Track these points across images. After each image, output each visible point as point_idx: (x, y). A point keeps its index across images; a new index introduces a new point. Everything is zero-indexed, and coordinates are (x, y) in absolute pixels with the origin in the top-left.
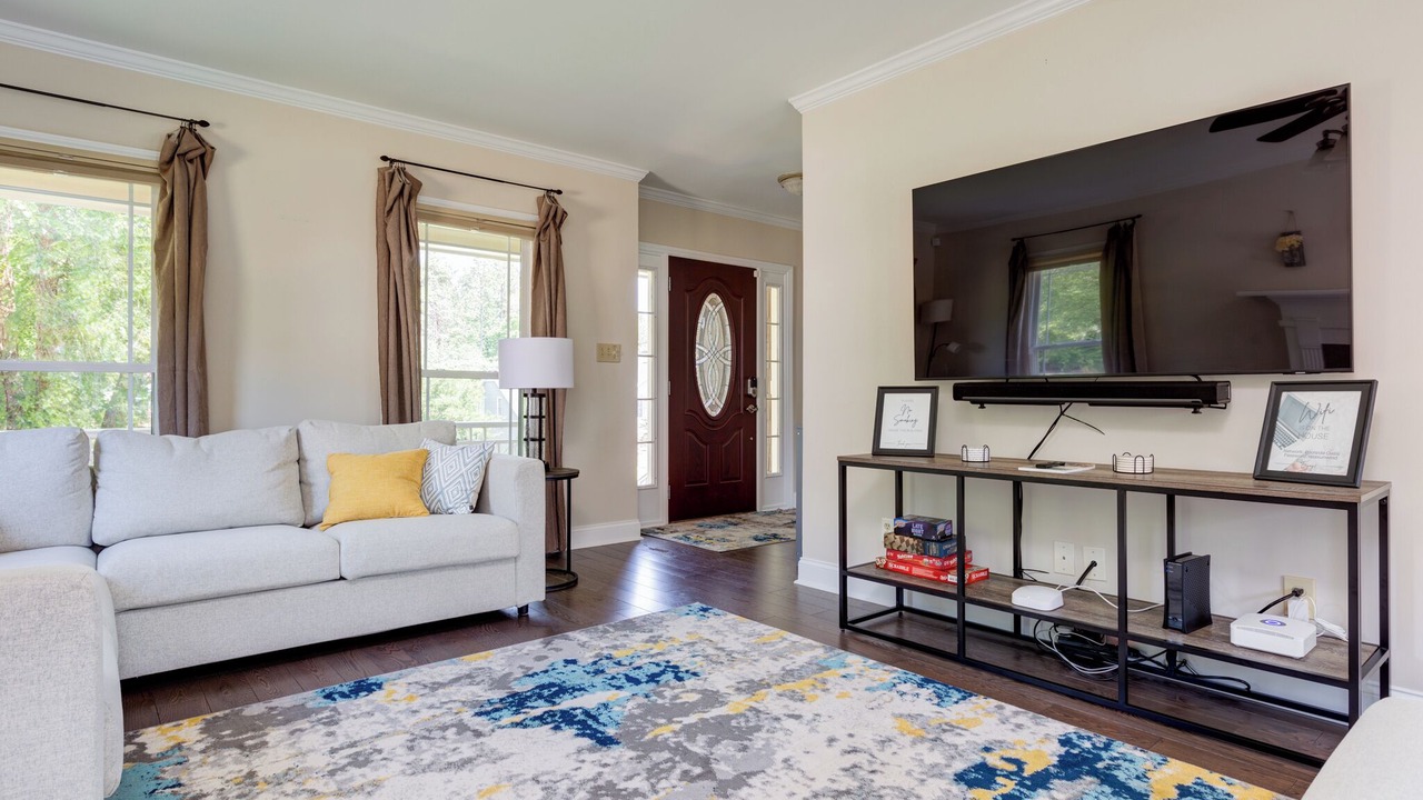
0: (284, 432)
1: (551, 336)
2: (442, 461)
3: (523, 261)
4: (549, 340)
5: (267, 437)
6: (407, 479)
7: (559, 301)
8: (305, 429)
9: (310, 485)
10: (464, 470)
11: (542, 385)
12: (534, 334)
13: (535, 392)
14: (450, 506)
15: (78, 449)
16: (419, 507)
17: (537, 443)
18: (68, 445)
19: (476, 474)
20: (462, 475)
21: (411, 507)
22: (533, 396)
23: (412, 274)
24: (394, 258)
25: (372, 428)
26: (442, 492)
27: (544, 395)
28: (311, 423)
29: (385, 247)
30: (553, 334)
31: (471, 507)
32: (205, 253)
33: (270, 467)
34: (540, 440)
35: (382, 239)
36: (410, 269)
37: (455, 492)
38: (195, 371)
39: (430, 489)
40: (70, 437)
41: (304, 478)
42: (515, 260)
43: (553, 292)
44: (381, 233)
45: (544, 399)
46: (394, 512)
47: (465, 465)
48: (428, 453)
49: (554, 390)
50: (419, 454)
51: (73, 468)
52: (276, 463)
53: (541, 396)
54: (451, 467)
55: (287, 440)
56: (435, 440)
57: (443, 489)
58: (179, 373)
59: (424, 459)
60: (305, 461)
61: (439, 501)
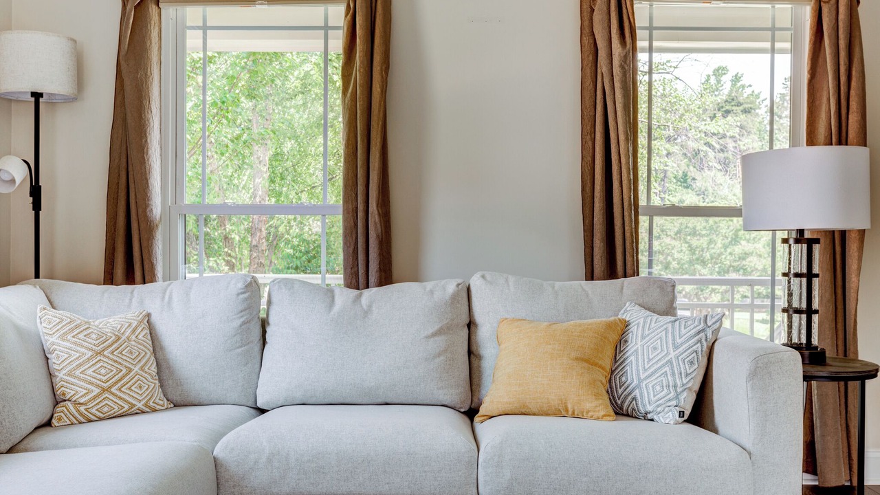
0: (451, 287)
1: (840, 143)
2: (643, 338)
3: (795, 51)
4: (835, 149)
5: (432, 292)
6: (588, 361)
7: (853, 92)
8: (476, 283)
9: (479, 357)
10: (672, 355)
11: (814, 222)
12: (811, 141)
13: (800, 236)
14: (649, 408)
15: (246, 299)
16: (604, 407)
17: (804, 316)
18: (238, 294)
19: (692, 363)
20: (670, 362)
21: (588, 405)
22: (797, 241)
23: (624, 73)
24: (602, 54)
25: (558, 284)
26: (638, 386)
27: (817, 241)
28: (483, 277)
29: (591, 41)
30: (842, 140)
31: (681, 414)
32: (387, 73)
33: (431, 331)
34: (810, 312)
35: (587, 30)
36: (622, 67)
37: (658, 388)
38: (376, 212)
39: (624, 379)
40: (240, 285)
41: (474, 348)
42: (782, 51)
43: (843, 79)
44: (587, 23)
45: (816, 248)
46: (567, 410)
47: (676, 347)
48: (626, 325)
49: (843, 233)
50: (610, 326)
51: (242, 320)
52: (437, 327)
53: (811, 243)
54: (655, 348)
55: (454, 298)
56: (641, 305)
57: (640, 381)
58: (361, 214)
59: (619, 336)
60: (476, 325)
61: (635, 398)
